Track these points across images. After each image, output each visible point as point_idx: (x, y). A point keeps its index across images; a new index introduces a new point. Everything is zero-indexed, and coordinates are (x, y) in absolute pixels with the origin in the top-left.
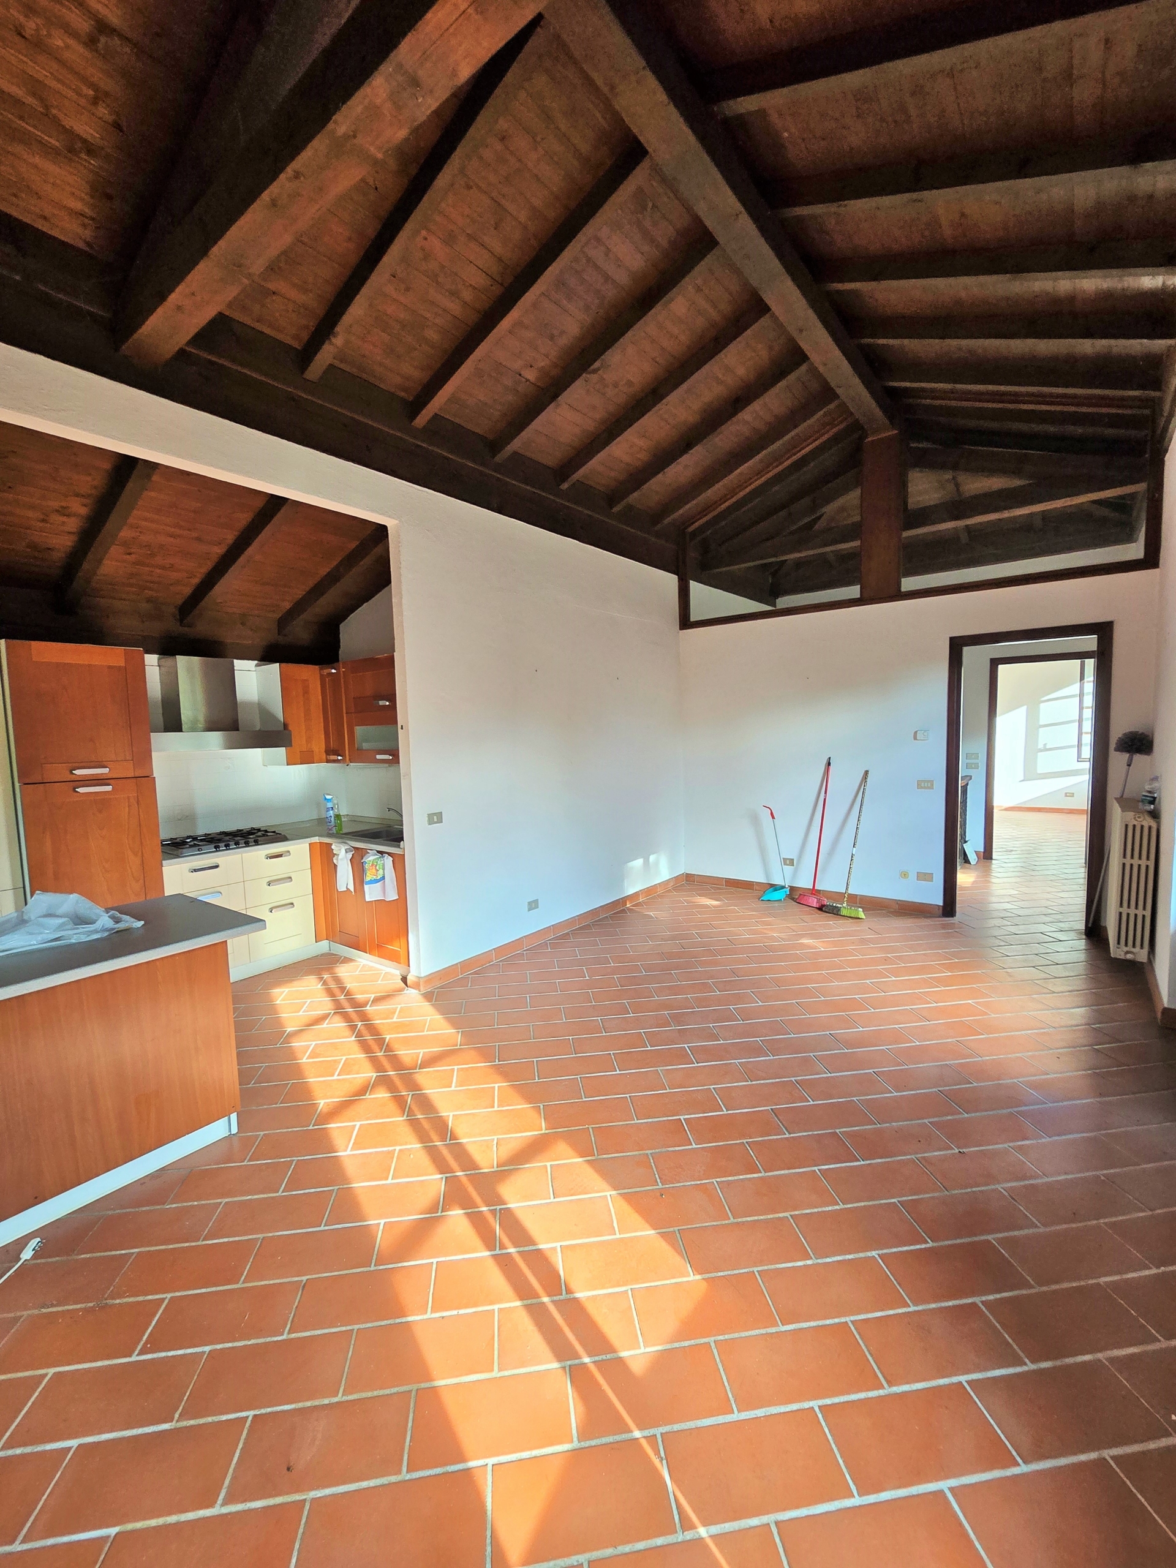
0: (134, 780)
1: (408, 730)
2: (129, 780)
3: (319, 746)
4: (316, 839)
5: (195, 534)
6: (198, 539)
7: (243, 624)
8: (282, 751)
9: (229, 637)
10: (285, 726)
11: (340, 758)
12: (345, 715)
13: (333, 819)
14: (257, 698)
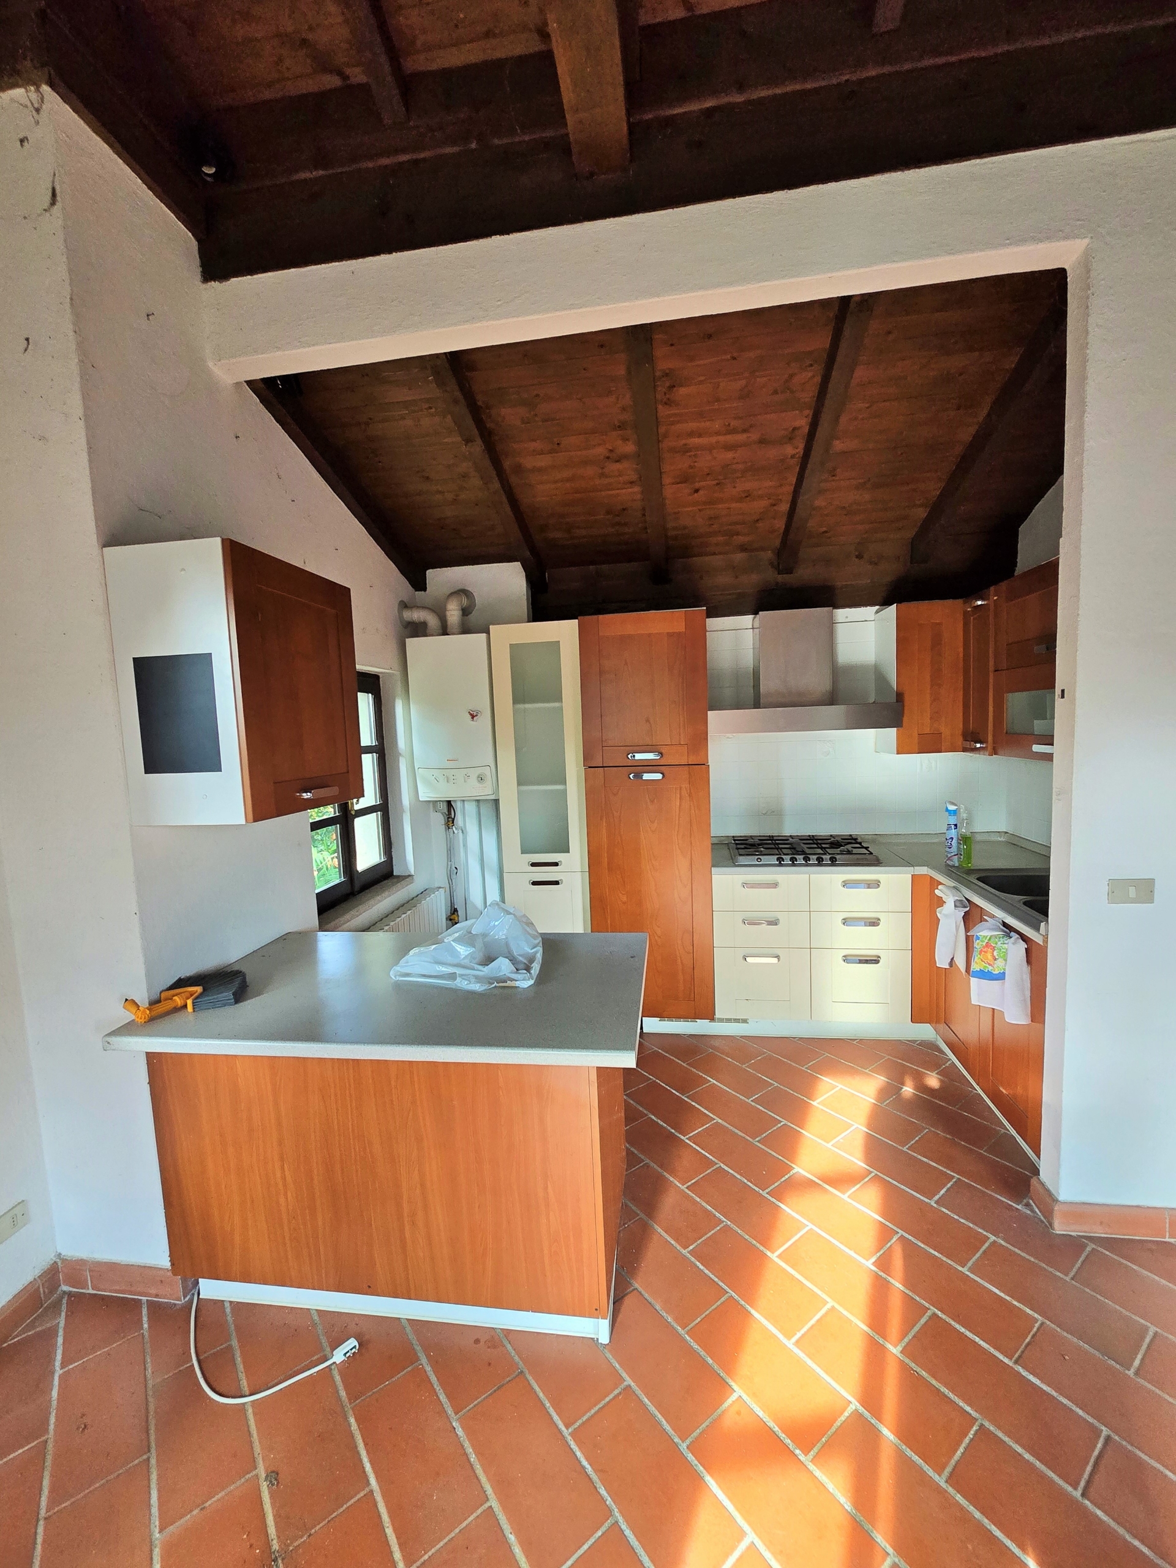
0: (686, 768)
1: (1073, 701)
2: (681, 768)
3: (952, 725)
4: (923, 870)
5: (754, 436)
6: (762, 441)
7: (859, 557)
8: (892, 732)
9: (842, 577)
10: (900, 697)
11: (978, 745)
12: (991, 675)
13: (954, 843)
14: (874, 659)
